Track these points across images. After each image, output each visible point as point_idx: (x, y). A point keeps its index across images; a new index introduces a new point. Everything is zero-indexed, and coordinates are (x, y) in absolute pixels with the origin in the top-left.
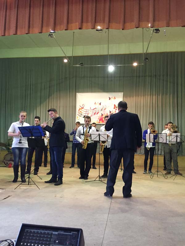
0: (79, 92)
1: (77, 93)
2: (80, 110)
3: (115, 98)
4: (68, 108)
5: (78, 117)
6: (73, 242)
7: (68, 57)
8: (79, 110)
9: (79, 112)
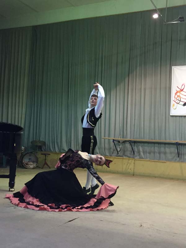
0: (176, 65)
1: (173, 67)
2: (178, 94)
4: (158, 91)
5: (174, 104)
7: (159, 9)
8: (176, 94)
9: (176, 96)
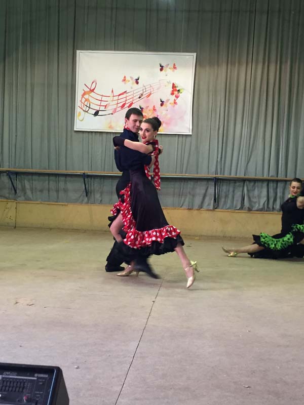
0: (82, 49)
1: (78, 52)
2: (86, 96)
3: (175, 68)
4: (54, 89)
5: (80, 113)
6: (38, 397)
8: (83, 96)
9: (83, 100)
